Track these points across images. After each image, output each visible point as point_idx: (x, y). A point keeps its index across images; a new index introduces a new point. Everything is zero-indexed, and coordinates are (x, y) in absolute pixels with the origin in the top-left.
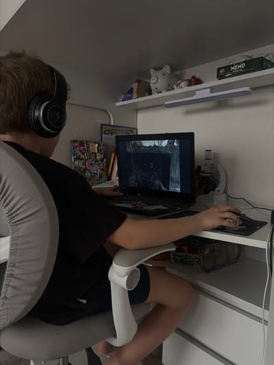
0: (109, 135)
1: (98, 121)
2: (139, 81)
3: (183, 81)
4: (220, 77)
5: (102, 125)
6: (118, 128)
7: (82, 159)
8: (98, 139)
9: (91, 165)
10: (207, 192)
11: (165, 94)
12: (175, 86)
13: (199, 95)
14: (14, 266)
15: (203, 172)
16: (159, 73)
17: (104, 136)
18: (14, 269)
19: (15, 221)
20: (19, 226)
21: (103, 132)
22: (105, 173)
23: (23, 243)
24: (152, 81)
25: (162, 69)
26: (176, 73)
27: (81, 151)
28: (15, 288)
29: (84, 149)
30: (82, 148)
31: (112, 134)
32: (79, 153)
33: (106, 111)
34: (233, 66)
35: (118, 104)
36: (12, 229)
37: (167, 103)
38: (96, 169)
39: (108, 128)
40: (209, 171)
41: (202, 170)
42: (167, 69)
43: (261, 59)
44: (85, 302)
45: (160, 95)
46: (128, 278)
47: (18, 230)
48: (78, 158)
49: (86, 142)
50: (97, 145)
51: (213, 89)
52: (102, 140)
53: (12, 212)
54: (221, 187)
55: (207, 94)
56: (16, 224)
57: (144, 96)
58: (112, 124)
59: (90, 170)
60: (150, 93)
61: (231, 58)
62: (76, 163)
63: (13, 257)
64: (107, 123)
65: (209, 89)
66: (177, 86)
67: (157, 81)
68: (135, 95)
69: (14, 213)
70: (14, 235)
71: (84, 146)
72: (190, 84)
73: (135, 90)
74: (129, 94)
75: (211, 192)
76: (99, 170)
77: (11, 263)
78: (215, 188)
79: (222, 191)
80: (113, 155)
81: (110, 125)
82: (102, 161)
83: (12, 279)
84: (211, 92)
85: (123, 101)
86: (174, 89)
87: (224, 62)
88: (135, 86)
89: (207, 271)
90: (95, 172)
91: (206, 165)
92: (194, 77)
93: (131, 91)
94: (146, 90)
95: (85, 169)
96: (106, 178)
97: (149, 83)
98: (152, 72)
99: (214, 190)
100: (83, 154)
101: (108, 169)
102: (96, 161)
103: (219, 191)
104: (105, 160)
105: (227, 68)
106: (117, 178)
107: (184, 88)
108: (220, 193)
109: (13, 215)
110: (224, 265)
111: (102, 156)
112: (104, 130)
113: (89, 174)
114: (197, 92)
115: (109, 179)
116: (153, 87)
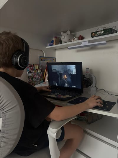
0: (44, 61)
1: (38, 55)
2: (56, 37)
3: (76, 37)
4: (92, 36)
5: (40, 57)
6: (47, 58)
7: (31, 73)
8: (39, 63)
9: (36, 75)
10: (87, 87)
11: (68, 43)
12: (72, 40)
13: (83, 44)
14: (4, 133)
15: (86, 78)
16: (65, 34)
17: (41, 61)
18: (4, 134)
19: (4, 111)
20: (6, 114)
21: (41, 60)
22: (42, 79)
23: (8, 122)
24: (62, 38)
25: (66, 32)
26: (73, 34)
27: (31, 69)
28: (5, 142)
29: (32, 68)
30: (31, 67)
31: (44, 60)
32: (30, 70)
33: (41, 51)
34: (98, 32)
35: (47, 47)
36: (3, 115)
37: (69, 47)
38: (38, 77)
39: (43, 58)
40: (88, 78)
41: (85, 77)
42: (69, 32)
43: (111, 29)
44: (36, 145)
45: (66, 44)
46: (56, 134)
47: (5, 115)
48: (30, 72)
49: (33, 65)
50: (38, 66)
51: (89, 42)
52: (40, 64)
53: (2, 107)
54: (94, 85)
55: (87, 44)
56: (4, 113)
57: (59, 44)
58: (45, 56)
59: (35, 77)
60: (61, 43)
61: (97, 28)
62: (29, 74)
63: (3, 128)
64: (42, 56)
65: (88, 42)
66: (73, 40)
67: (64, 37)
68: (54, 44)
69: (3, 108)
70: (4, 118)
71: (32, 66)
72: (79, 39)
73: (54, 41)
74: (52, 43)
75: (89, 87)
76: (39, 77)
77: (2, 131)
78: (91, 85)
79: (94, 86)
80: (46, 70)
81: (44, 57)
82: (41, 73)
83: (3, 138)
84: (89, 43)
85: (49, 46)
86: (72, 41)
87: (94, 30)
88: (54, 39)
89: (89, 123)
90: (38, 78)
91: (87, 75)
92: (80, 36)
93: (53, 42)
94: (59, 42)
95: (33, 77)
96: (43, 81)
97: (61, 38)
98: (62, 33)
99: (90, 86)
100: (32, 70)
101: (43, 77)
102: (38, 73)
103: (93, 86)
104: (42, 73)
105: (96, 33)
106: (48, 80)
107: (76, 41)
108: (93, 87)
109: (3, 109)
110: (97, 120)
111: (40, 71)
112: (41, 59)
113: (35, 79)
114: (82, 43)
115: (44, 81)
116: (62, 40)
